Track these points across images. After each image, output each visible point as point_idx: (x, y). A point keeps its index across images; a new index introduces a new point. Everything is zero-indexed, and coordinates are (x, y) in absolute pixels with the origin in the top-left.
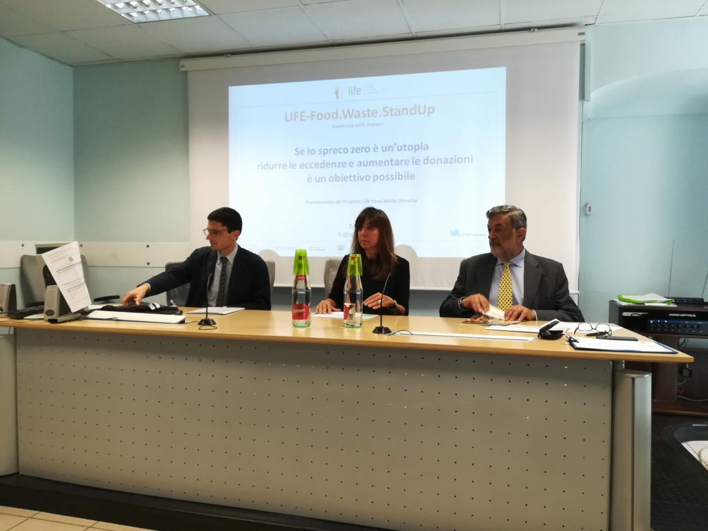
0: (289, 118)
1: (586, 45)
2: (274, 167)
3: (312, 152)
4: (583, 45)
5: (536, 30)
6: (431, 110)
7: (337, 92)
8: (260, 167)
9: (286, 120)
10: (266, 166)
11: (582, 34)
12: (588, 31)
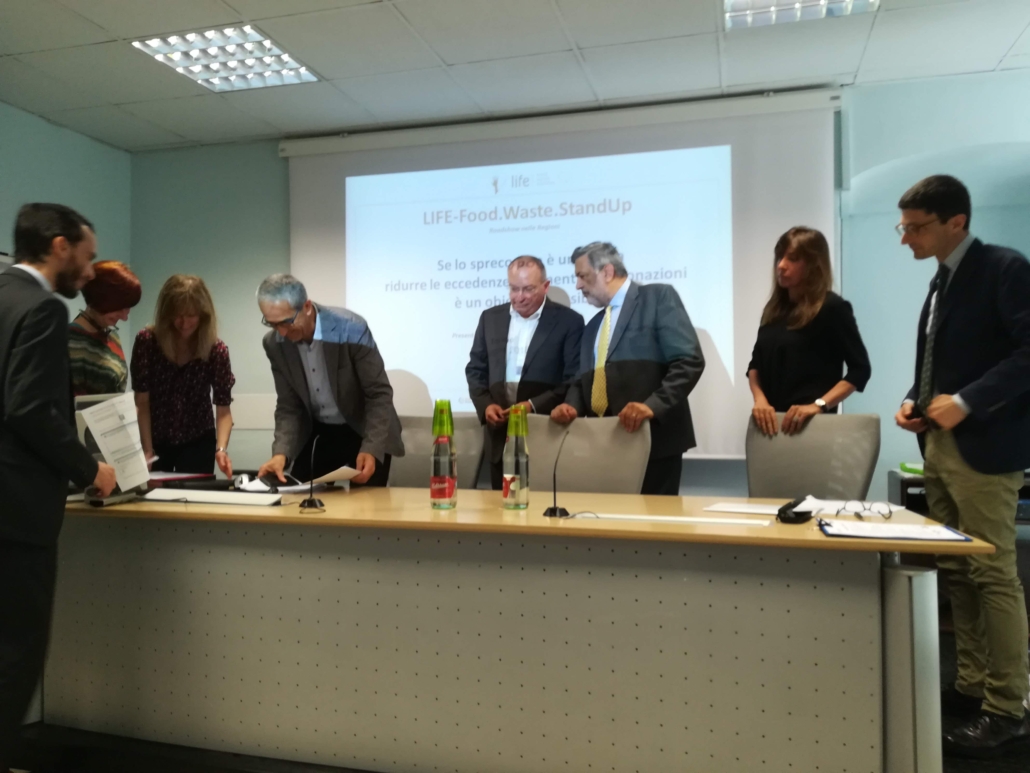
0: (429, 219)
1: (843, 113)
2: (408, 287)
3: (461, 266)
4: (838, 114)
5: (771, 94)
6: (627, 206)
7: (495, 183)
8: (389, 288)
9: (425, 223)
10: (398, 286)
11: (836, 98)
12: (845, 94)
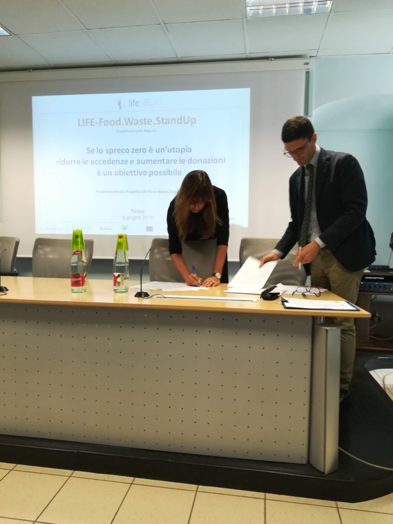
0: (81, 123)
1: (310, 73)
2: (70, 163)
3: (100, 151)
4: (308, 73)
5: (273, 59)
6: (194, 121)
7: (119, 104)
8: (59, 162)
9: (79, 125)
10: (64, 162)
11: (307, 64)
12: (312, 62)
